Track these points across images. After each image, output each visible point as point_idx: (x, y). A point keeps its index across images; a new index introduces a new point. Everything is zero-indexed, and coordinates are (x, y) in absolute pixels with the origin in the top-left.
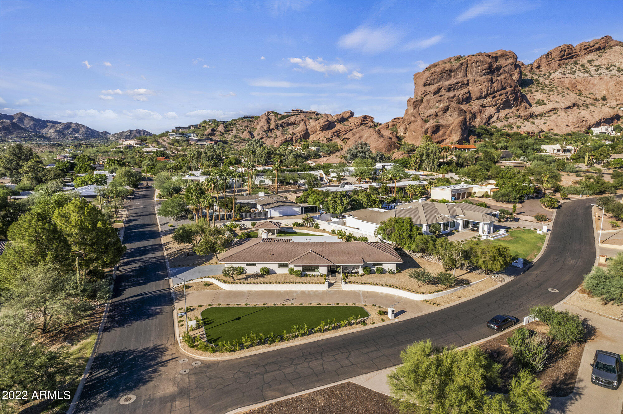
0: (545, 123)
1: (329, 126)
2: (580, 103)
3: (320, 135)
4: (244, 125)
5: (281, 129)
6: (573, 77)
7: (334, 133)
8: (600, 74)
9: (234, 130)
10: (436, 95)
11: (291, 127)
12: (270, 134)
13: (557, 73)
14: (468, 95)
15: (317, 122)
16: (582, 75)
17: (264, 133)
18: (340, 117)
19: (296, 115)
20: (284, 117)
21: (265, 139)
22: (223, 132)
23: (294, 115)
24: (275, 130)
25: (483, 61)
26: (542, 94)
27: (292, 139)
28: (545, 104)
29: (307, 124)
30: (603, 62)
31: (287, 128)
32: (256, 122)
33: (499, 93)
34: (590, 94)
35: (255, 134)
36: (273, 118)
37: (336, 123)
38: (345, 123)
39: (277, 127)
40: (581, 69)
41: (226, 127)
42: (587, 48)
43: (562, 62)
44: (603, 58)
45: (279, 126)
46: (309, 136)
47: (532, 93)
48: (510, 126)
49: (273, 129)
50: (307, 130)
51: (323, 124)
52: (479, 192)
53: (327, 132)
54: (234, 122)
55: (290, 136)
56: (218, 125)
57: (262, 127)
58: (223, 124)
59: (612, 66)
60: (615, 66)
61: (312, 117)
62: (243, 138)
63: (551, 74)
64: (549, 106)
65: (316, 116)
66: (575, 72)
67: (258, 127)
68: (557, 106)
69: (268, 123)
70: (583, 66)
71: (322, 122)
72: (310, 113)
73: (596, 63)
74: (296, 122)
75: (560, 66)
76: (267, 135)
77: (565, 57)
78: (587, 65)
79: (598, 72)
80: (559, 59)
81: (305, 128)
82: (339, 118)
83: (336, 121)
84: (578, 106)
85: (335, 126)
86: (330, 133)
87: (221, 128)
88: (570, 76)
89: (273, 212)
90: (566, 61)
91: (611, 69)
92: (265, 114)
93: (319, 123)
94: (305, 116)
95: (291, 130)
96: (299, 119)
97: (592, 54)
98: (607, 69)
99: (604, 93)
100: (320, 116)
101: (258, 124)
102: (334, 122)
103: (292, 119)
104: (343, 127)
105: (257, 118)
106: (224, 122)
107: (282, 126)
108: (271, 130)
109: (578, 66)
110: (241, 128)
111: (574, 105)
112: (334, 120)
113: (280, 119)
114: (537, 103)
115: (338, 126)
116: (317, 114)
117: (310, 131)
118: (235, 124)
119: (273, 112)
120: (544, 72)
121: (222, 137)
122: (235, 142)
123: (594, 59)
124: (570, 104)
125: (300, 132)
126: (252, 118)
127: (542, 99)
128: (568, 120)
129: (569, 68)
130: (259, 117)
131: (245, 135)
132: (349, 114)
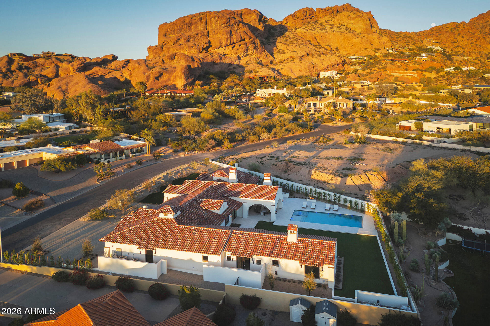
0: (282, 69)
2: (314, 53)
5: (25, 70)
8: (333, 31)
10: (176, 44)
11: (38, 69)
12: (10, 75)
13: (301, 29)
16: (320, 31)
19: (47, 57)
20: (31, 59)
23: (44, 57)
24: (17, 72)
26: (284, 45)
27: (37, 81)
28: (285, 53)
30: (336, 22)
31: (33, 69)
33: (239, 44)
34: (326, 46)
36: (16, 60)
39: (20, 69)
40: (320, 26)
43: (305, 20)
44: (335, 19)
45: (23, 67)
47: (275, 44)
48: (250, 72)
50: (57, 72)
51: (77, 67)
55: (35, 78)
61: (67, 59)
63: (296, 29)
64: (287, 55)
66: (315, 29)
68: (295, 55)
69: (10, 64)
71: (77, 64)
72: (65, 56)
73: (331, 23)
74: (46, 64)
75: (303, 24)
77: (306, 17)
78: (325, 24)
80: (303, 18)
81: (55, 70)
82: (99, 61)
83: (94, 64)
84: (312, 55)
88: (311, 31)
90: (309, 20)
93: (73, 66)
94: (58, 59)
96: (49, 61)
97: (328, 16)
99: (337, 45)
103: (41, 61)
104: (102, 69)
107: (27, 67)
108: (12, 72)
111: (309, 54)
113: (25, 61)
114: (279, 52)
115: (95, 69)
116: (73, 57)
119: (18, 54)
120: (291, 27)
123: (330, 19)
124: (304, 53)
127: (282, 48)
128: (301, 66)
129: (310, 25)
132: (111, 58)
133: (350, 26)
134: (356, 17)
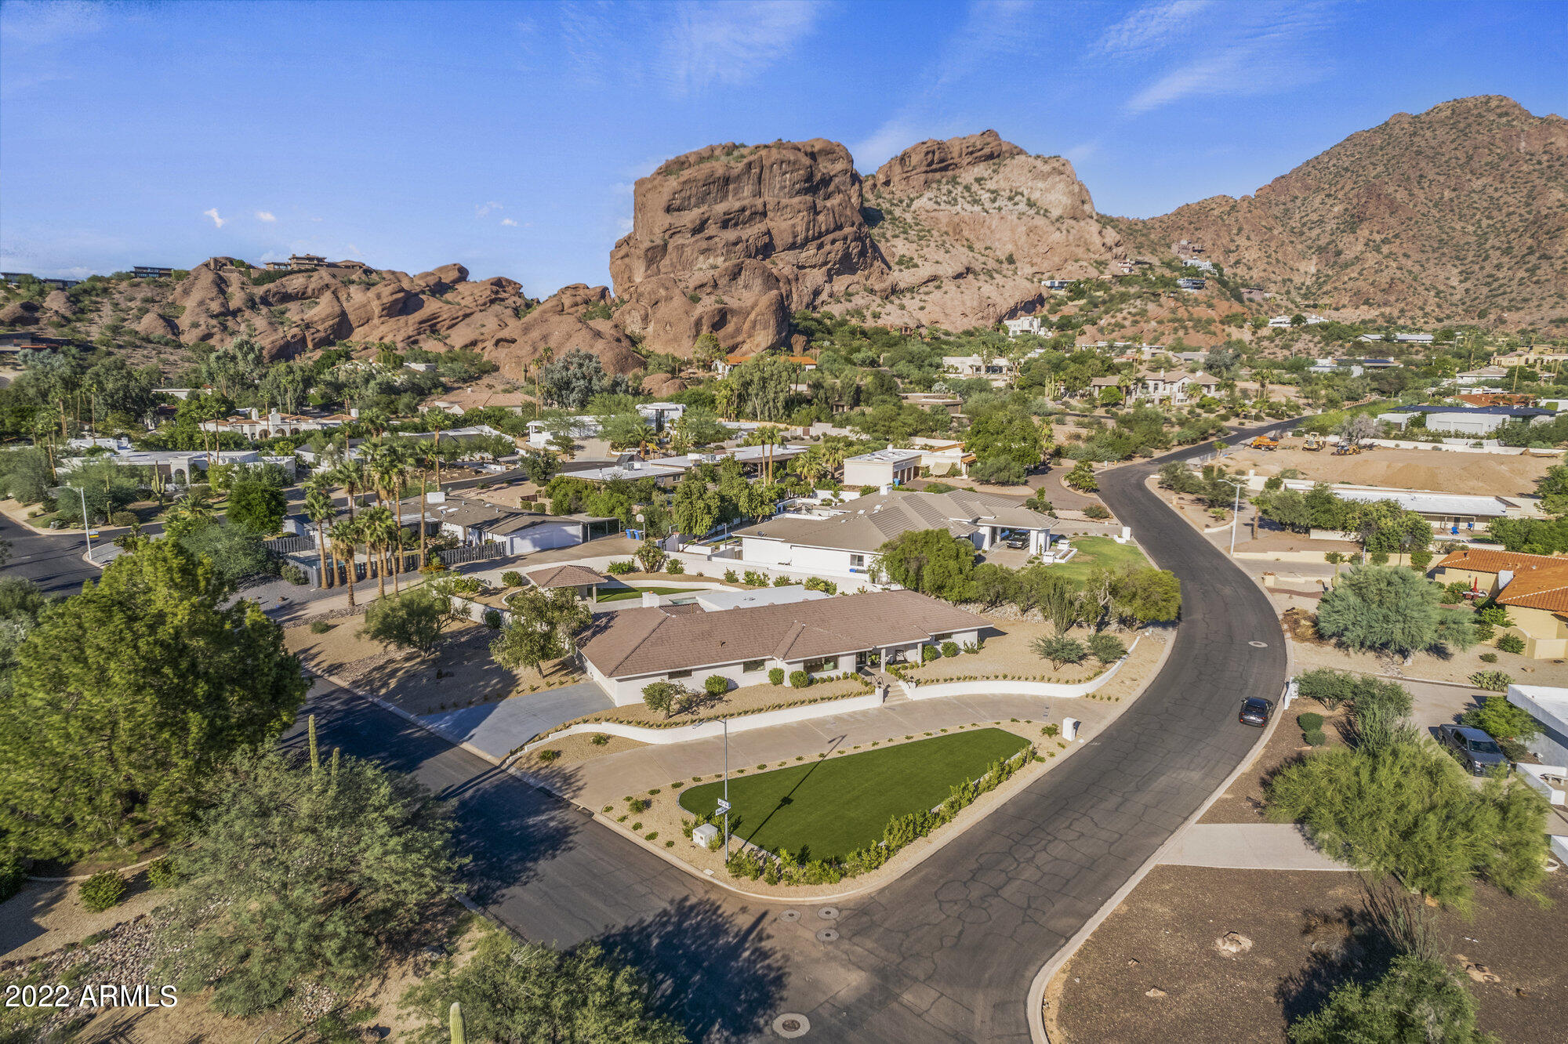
0: (922, 308)
1: (405, 303)
2: (978, 267)
3: (383, 329)
4: (140, 296)
5: (264, 310)
6: (954, 210)
7: (421, 323)
8: (1000, 209)
9: (107, 309)
10: (698, 236)
11: (293, 306)
12: (230, 323)
13: (924, 199)
14: (766, 239)
15: (371, 294)
16: (968, 207)
17: (214, 322)
18: (432, 281)
19: (307, 271)
20: (268, 277)
21: (217, 337)
22: (68, 314)
23: (300, 271)
24: (248, 314)
25: (795, 163)
26: (908, 245)
27: (304, 340)
28: (916, 266)
29: (343, 297)
30: (1003, 184)
31: (282, 307)
32: (179, 289)
33: (830, 237)
34: (986, 248)
35: (184, 322)
36: (234, 278)
37: (422, 296)
38: (449, 296)
39: (252, 304)
40: (966, 194)
41: (74, 299)
42: (972, 153)
43: (930, 175)
44: (1001, 176)
45: (257, 300)
46: (350, 330)
47: (887, 241)
48: (858, 313)
49: (239, 310)
50: (343, 314)
51: (391, 299)
52: (937, 465)
53: (403, 319)
54: (99, 285)
55: (295, 330)
56: (42, 293)
57: (201, 303)
58: (63, 290)
59: (1017, 193)
60: (1022, 194)
61: (354, 277)
62: (143, 334)
63: (912, 200)
64: (925, 271)
65: (364, 277)
66: (955, 200)
67: (190, 303)
68: (940, 270)
69: (222, 292)
70: (967, 188)
71: (386, 293)
72: (347, 267)
73: (991, 185)
74: (309, 291)
75: (927, 184)
76: (225, 328)
77: (934, 166)
78: (975, 187)
79: (997, 205)
80: (924, 169)
81: (337, 309)
82: (431, 283)
83: (423, 292)
84: (976, 274)
85: (420, 305)
86: (411, 322)
87: (55, 302)
88: (948, 207)
89: (517, 541)
90: (938, 175)
91: (1017, 199)
92: (207, 265)
93: (379, 297)
94: (334, 276)
95: (294, 312)
96: (315, 283)
97: (982, 165)
98: (1010, 199)
99: (1009, 248)
100: (374, 275)
101: (186, 292)
102: (417, 294)
103: (296, 283)
104: (446, 307)
105: (181, 275)
106: (65, 283)
107: (265, 301)
108: (234, 313)
109: (960, 189)
110: (131, 304)
111: (968, 270)
112: (418, 289)
113: (258, 282)
114: (900, 263)
115: (431, 306)
116: (368, 271)
117: (352, 317)
118: (105, 290)
119: (231, 261)
120: (898, 194)
121: (66, 330)
122: (120, 347)
123: (986, 175)
124: (961, 269)
125: (323, 321)
126: (161, 275)
127: (907, 254)
128: (964, 303)
129: (944, 191)
130: (188, 273)
131: (149, 323)
132: (455, 274)
133: (1035, 196)
134: (1049, 174)
